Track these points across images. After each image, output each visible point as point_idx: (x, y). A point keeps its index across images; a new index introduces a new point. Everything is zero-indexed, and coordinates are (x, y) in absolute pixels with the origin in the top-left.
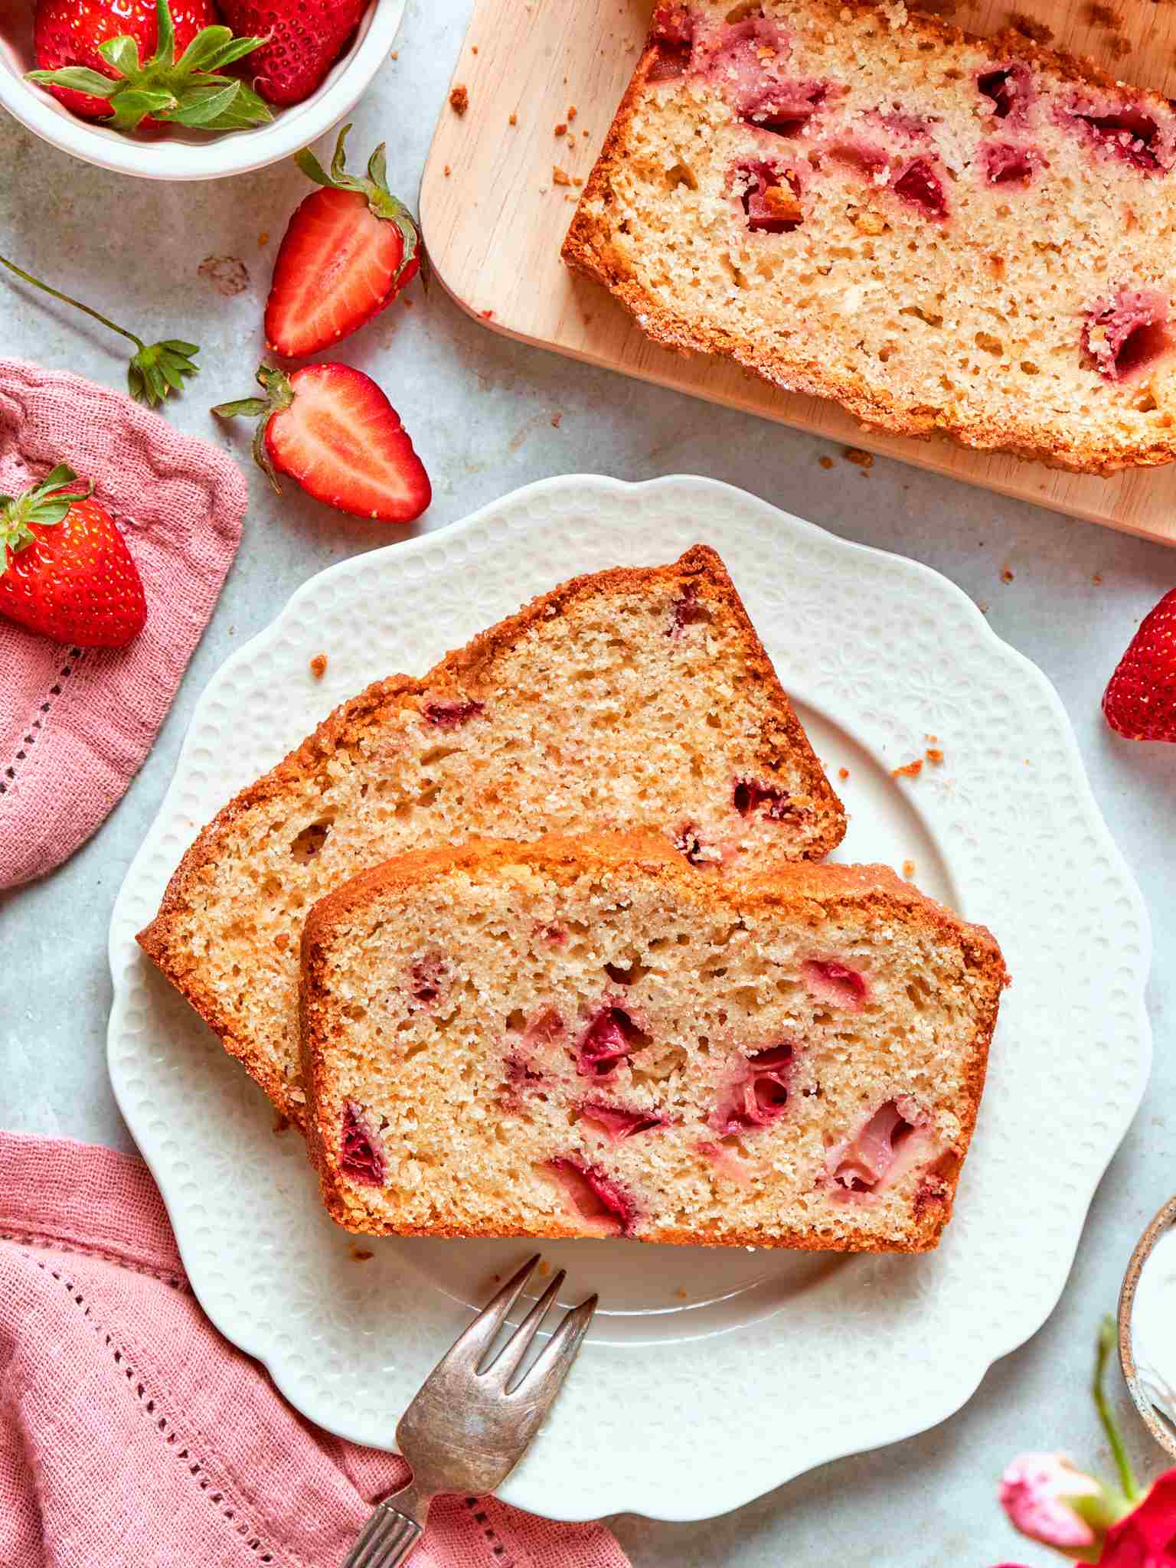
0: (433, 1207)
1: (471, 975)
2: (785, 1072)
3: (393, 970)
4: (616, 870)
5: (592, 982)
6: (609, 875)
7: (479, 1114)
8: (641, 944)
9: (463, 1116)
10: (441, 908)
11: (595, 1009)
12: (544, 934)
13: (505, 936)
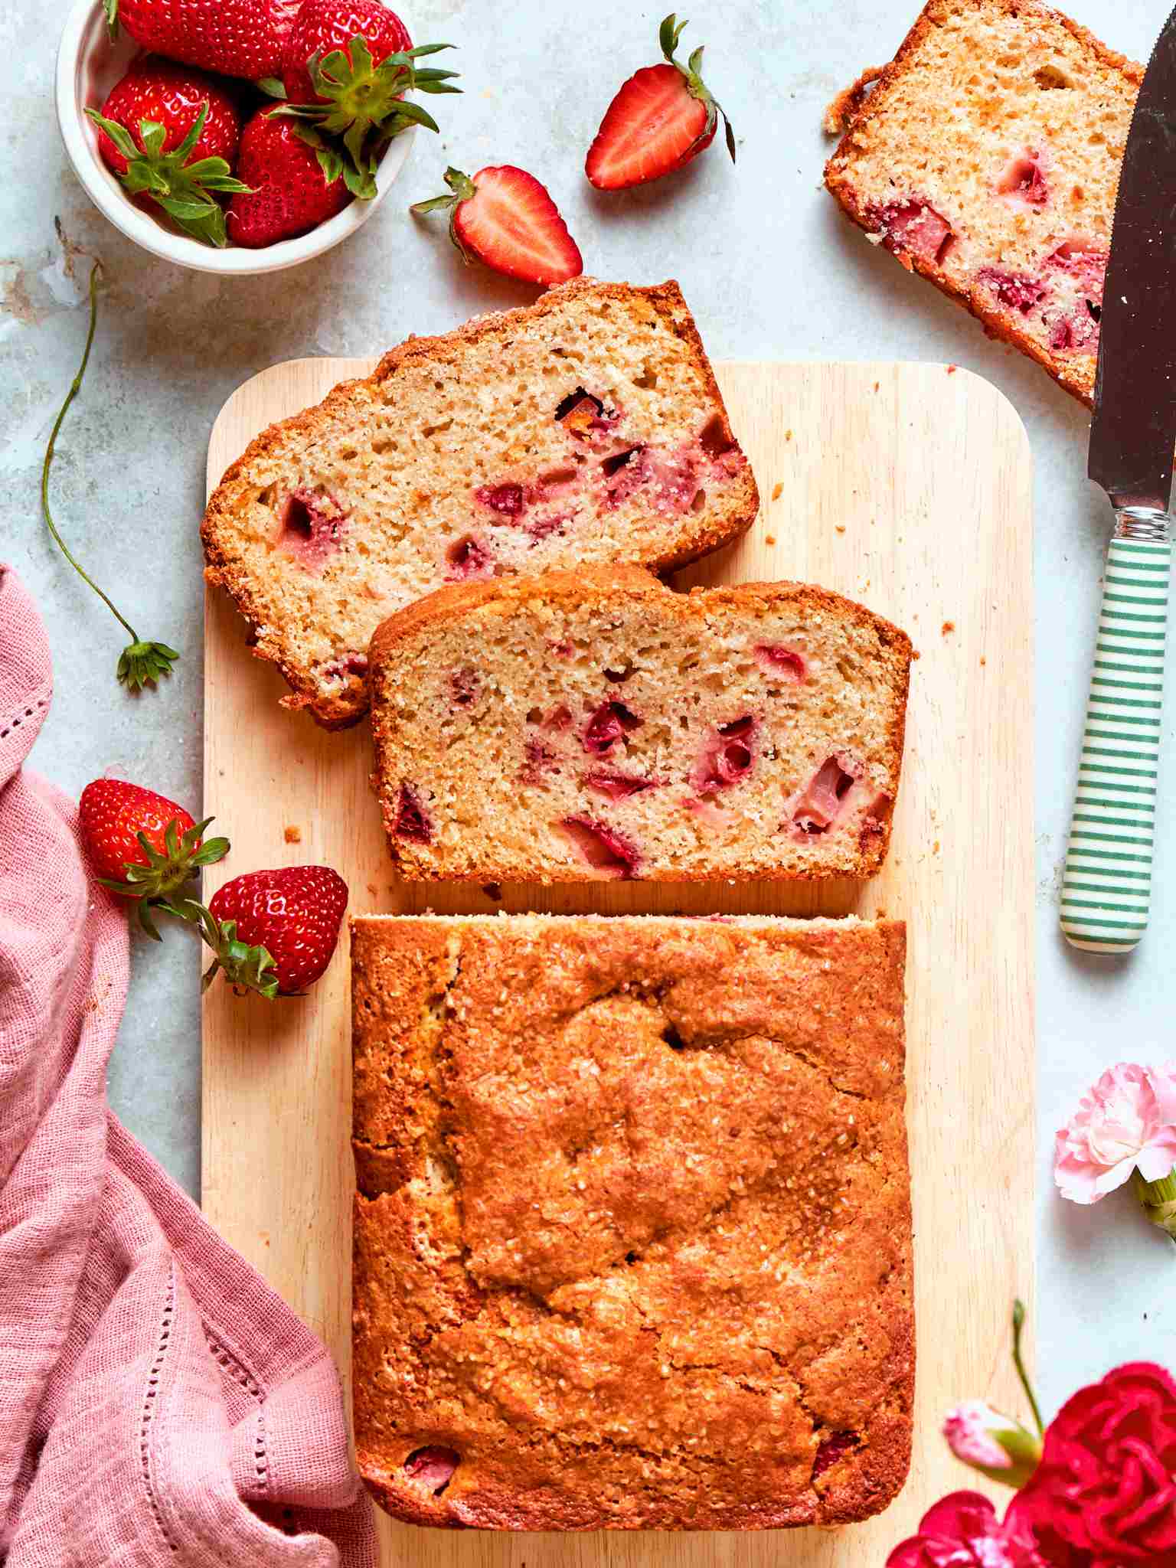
0: (470, 859)
1: (498, 684)
2: (748, 738)
3: (436, 683)
4: (609, 598)
5: (594, 684)
6: (605, 602)
7: (506, 786)
8: (632, 653)
9: (493, 788)
10: (473, 634)
11: (597, 705)
12: (555, 650)
13: (524, 653)
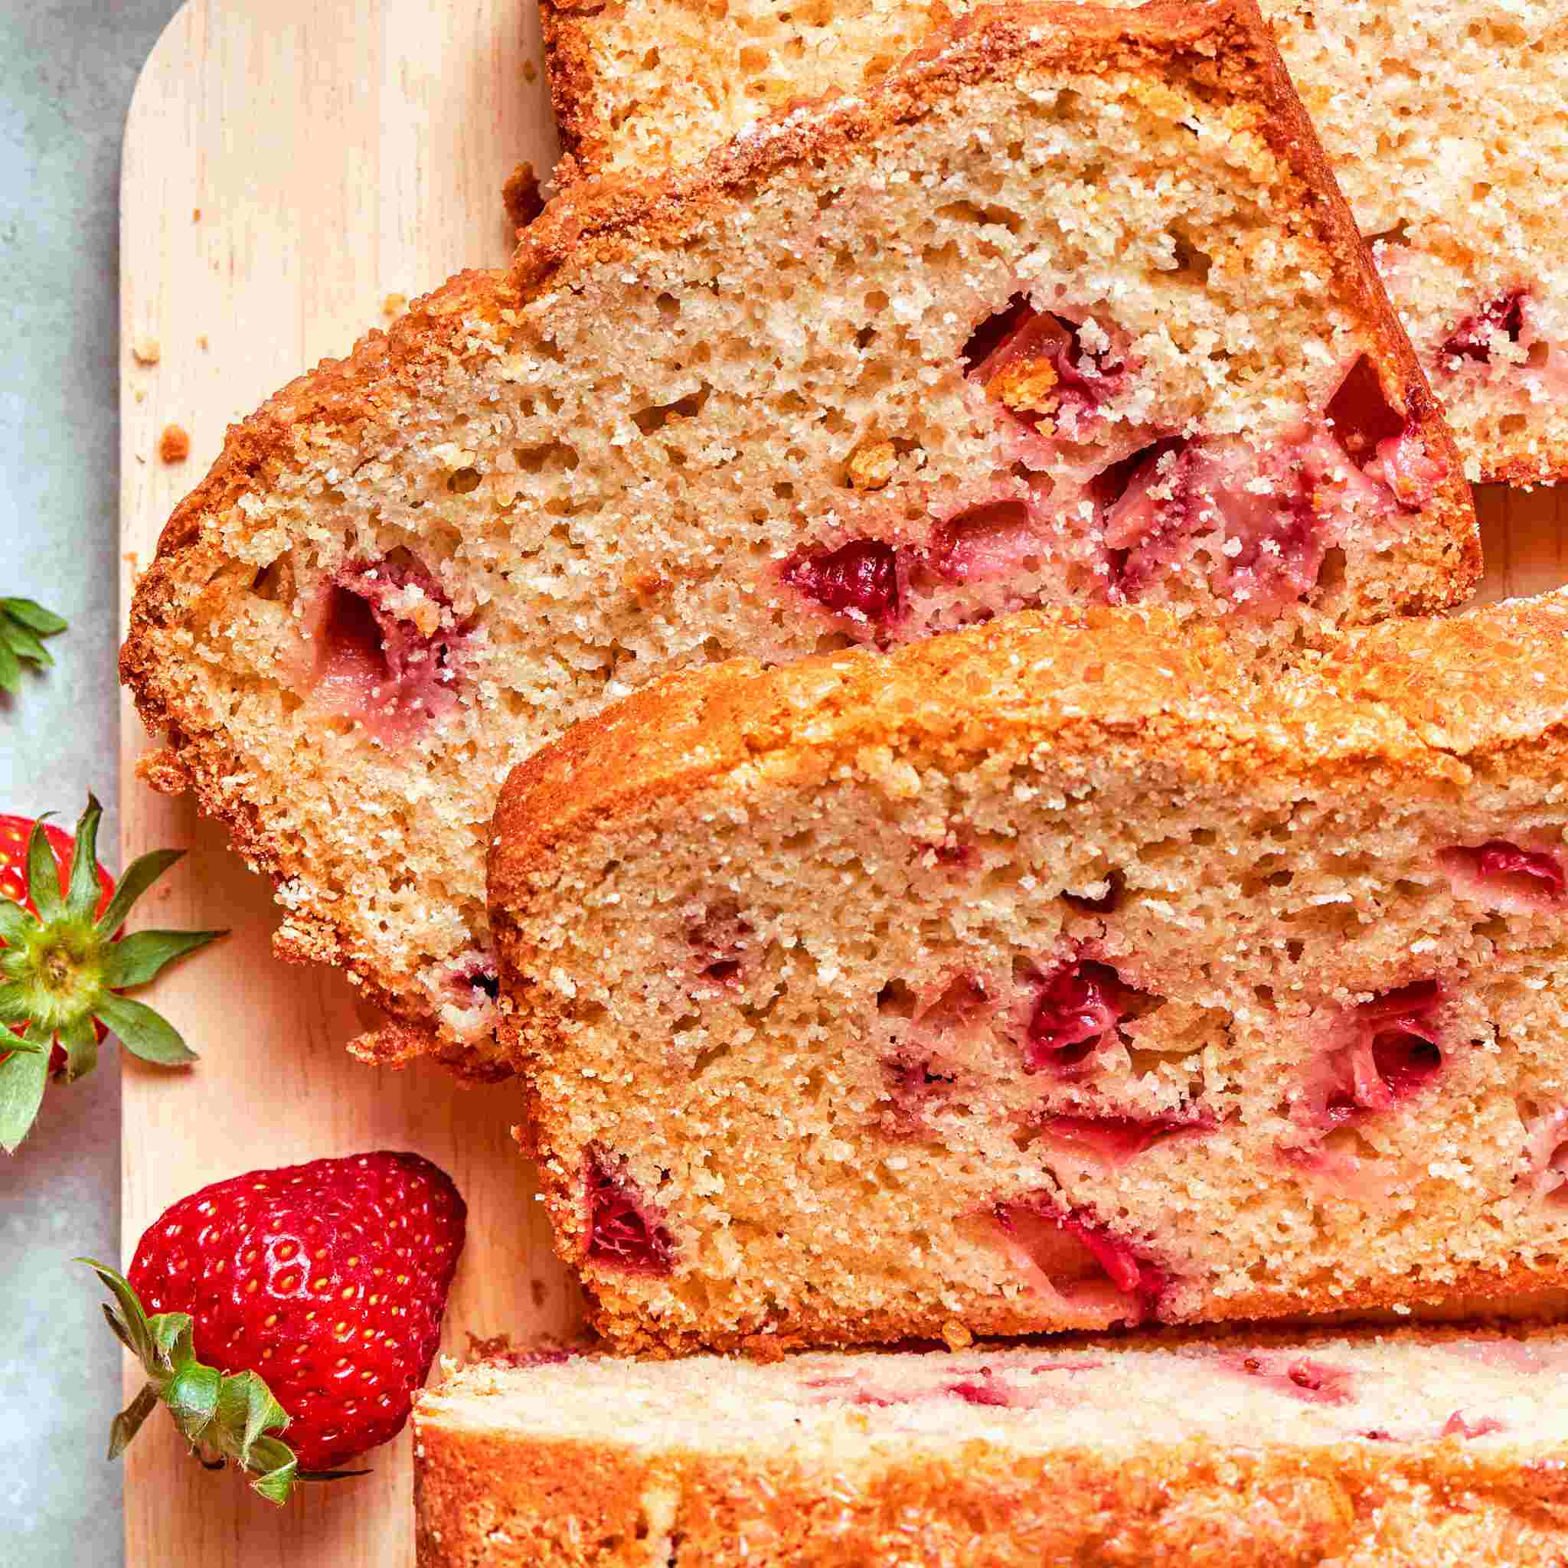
0: (771, 1302)
1: (798, 933)
2: (1429, 1017)
3: (649, 939)
4: (1056, 737)
5: (1035, 922)
6: (1045, 746)
7: (842, 1152)
8: (1123, 855)
9: (811, 1156)
10: (728, 830)
11: (1046, 967)
12: (931, 857)
13: (855, 865)
